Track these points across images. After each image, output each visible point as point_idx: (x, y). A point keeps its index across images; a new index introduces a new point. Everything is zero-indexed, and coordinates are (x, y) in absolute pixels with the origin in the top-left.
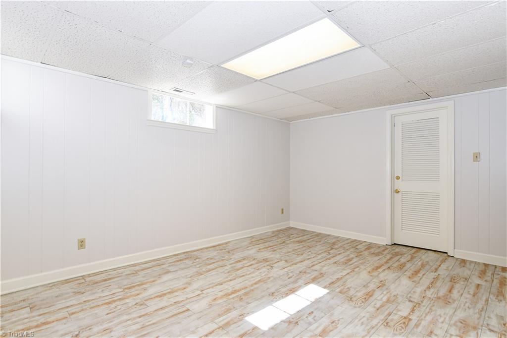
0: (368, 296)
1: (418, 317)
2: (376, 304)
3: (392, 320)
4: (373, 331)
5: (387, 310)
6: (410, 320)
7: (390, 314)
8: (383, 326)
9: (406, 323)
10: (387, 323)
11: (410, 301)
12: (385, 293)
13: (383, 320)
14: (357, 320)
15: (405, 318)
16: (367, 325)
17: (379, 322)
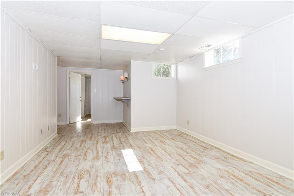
0: (109, 181)
1: (74, 182)
2: (100, 178)
3: (87, 174)
4: (92, 166)
5: (93, 178)
6: (78, 179)
7: (90, 176)
8: (89, 170)
9: (79, 176)
10: (88, 172)
11: (82, 192)
12: (102, 190)
13: (91, 172)
14: (101, 167)
15: (81, 178)
16: (96, 167)
17: (92, 170)
